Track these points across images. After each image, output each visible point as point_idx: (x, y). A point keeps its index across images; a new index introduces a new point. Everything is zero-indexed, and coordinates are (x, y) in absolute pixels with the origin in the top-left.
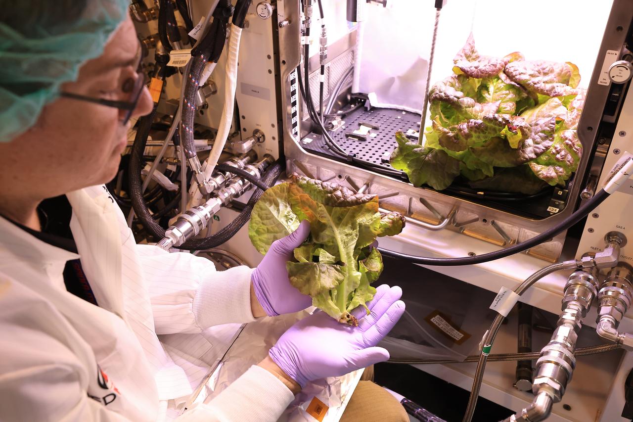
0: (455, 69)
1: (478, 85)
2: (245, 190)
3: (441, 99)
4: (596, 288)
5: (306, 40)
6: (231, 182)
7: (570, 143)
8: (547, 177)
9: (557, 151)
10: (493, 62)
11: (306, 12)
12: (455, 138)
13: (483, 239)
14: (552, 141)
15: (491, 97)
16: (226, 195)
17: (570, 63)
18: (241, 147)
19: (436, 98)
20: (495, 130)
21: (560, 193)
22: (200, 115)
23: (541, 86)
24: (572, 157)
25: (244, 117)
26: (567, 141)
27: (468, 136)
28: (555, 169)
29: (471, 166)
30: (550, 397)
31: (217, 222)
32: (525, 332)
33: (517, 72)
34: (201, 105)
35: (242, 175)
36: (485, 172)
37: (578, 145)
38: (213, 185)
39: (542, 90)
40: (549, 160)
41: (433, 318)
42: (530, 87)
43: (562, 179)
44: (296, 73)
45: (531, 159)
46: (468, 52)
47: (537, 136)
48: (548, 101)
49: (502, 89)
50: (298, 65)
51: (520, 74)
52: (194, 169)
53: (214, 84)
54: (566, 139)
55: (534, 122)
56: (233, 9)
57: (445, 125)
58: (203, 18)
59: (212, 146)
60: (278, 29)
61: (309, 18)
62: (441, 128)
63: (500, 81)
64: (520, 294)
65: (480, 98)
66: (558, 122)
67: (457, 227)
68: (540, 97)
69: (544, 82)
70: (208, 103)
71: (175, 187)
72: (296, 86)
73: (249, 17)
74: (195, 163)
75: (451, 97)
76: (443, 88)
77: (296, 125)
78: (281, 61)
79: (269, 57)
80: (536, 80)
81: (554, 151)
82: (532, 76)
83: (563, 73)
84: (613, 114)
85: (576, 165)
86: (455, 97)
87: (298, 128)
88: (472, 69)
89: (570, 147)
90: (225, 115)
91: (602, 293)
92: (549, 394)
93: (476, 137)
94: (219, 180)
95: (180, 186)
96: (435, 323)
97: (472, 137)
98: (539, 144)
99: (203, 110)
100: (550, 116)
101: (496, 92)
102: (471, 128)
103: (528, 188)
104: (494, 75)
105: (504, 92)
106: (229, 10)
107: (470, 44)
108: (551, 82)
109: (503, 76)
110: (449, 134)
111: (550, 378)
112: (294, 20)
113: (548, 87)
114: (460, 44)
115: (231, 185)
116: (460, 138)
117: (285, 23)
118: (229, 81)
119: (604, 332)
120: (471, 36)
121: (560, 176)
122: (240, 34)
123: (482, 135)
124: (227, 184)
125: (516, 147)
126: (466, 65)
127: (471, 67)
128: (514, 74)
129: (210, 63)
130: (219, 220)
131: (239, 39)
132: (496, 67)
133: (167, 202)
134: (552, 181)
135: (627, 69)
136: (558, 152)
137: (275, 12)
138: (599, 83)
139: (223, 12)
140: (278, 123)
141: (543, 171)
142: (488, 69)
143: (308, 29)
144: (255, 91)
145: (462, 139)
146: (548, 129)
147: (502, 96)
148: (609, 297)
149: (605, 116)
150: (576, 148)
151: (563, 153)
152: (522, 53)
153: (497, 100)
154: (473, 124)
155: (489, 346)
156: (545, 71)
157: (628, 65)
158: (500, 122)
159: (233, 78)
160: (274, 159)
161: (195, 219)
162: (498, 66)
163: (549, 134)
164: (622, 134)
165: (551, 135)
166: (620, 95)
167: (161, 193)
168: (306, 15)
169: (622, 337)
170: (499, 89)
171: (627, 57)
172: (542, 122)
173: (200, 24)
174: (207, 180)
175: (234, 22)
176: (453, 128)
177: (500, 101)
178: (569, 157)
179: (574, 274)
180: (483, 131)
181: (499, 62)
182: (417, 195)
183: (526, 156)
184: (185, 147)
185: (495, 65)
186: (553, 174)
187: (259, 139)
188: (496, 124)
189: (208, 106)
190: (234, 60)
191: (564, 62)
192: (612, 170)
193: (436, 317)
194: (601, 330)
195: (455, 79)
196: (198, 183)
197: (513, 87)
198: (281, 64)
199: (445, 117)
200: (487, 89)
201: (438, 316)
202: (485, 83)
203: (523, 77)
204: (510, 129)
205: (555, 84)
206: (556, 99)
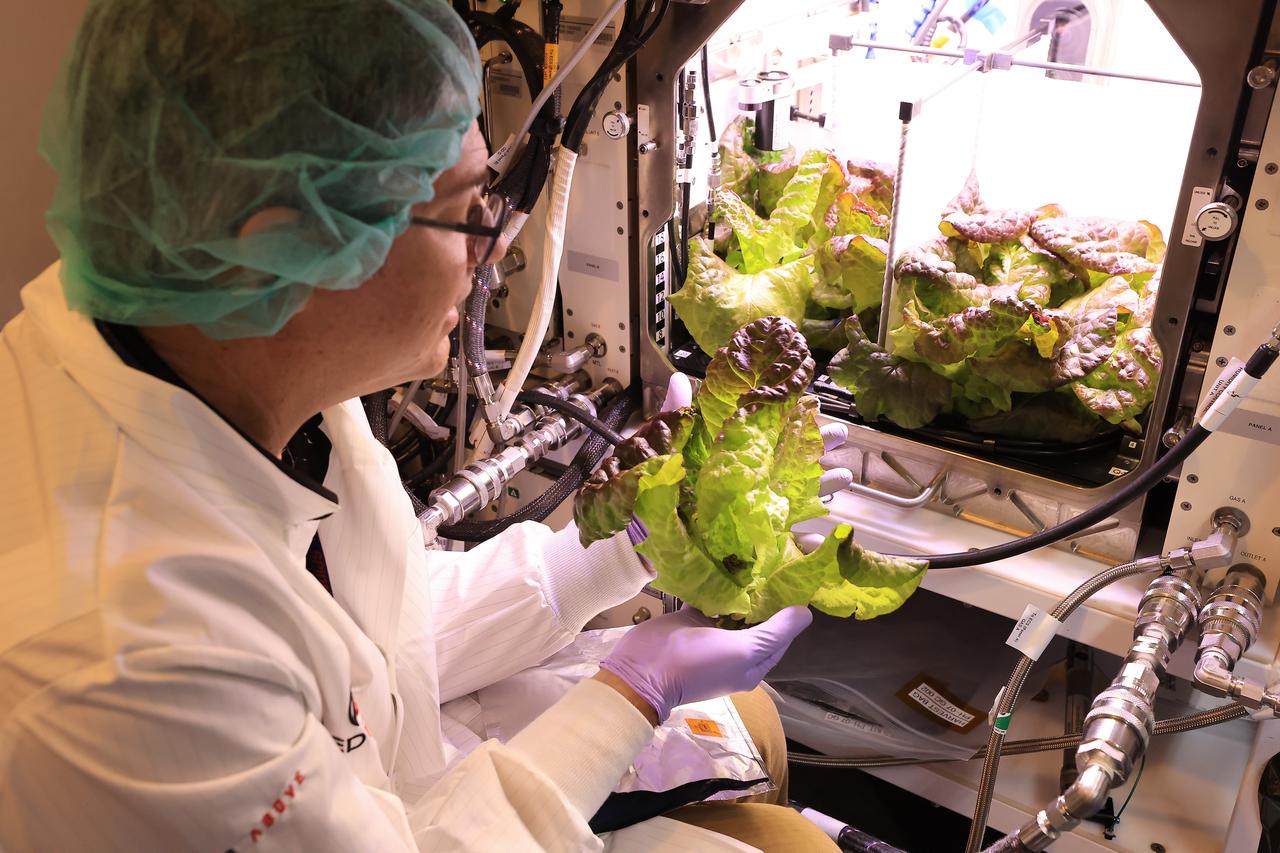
0: (943, 226)
1: (985, 257)
2: (570, 437)
3: (915, 272)
4: (1197, 607)
5: (686, 175)
6: (546, 422)
7: (1142, 349)
8: (1104, 409)
9: (1121, 363)
10: (1010, 216)
11: (688, 128)
12: (941, 339)
13: (996, 526)
14: (1112, 346)
15: (1006, 276)
16: (537, 442)
17: (1146, 222)
18: (565, 363)
19: (907, 271)
20: (1010, 323)
21: (1133, 445)
22: (493, 308)
23: (1093, 256)
24: (1147, 374)
25: (570, 312)
26: (1137, 346)
27: (964, 335)
28: (1117, 394)
29: (972, 392)
30: (1106, 773)
31: (514, 499)
32: (1078, 708)
33: (1052, 234)
34: (498, 287)
35: (566, 410)
36: (997, 404)
37: (1156, 354)
38: (513, 426)
39: (1095, 263)
40: (1108, 379)
41: (915, 690)
42: (1073, 258)
43: (1130, 411)
44: (666, 233)
45: (1076, 378)
46: (969, 203)
47: (1086, 339)
48: (1106, 283)
49: (1026, 262)
50: (669, 218)
51: (1056, 237)
52: (483, 395)
53: (520, 253)
54: (1136, 343)
55: (1080, 317)
56: (563, 123)
57: (923, 317)
58: (512, 136)
59: (513, 361)
60: (637, 157)
61: (692, 139)
62: (918, 322)
63: (1022, 249)
64: (1062, 619)
65: (985, 276)
66: (1120, 317)
67: (950, 507)
68: (1092, 275)
69: (1098, 251)
70: (509, 286)
71: (444, 433)
72: (664, 257)
73: (589, 138)
74: (484, 384)
75: (933, 270)
76: (919, 256)
77: (663, 326)
78: (641, 212)
79: (620, 206)
80: (1083, 246)
81: (1115, 364)
82: (1077, 239)
83: (1134, 238)
84: (1212, 298)
85: (1154, 388)
86: (939, 269)
87: (665, 332)
88: (972, 225)
89: (1142, 357)
90: (541, 303)
91: (1206, 613)
92: (1104, 768)
93: (978, 337)
94: (524, 418)
95: (453, 431)
96: (917, 699)
97: (972, 336)
98: (1089, 352)
99: (500, 300)
100: (1108, 306)
101: (1015, 268)
102: (969, 321)
103: (1071, 431)
104: (1011, 239)
105: (1030, 267)
106: (557, 122)
107: (970, 189)
108: (1110, 250)
109: (1027, 241)
110: (931, 333)
111: (1107, 742)
112: (665, 141)
113: (1105, 257)
114: (954, 189)
115: (545, 427)
116: (951, 339)
117: (650, 146)
118: (551, 241)
119: (1207, 675)
120: (972, 175)
121: (1127, 406)
122: (573, 163)
123: (988, 331)
124: (537, 426)
125: (1049, 355)
126: (961, 219)
127: (971, 223)
128: (1046, 236)
129: (518, 213)
130: (518, 497)
131: (572, 171)
132: (1014, 224)
133: (427, 461)
134: (1112, 415)
135: (1226, 216)
136: (1123, 366)
137: (634, 127)
138: (1184, 242)
139: (548, 125)
140: (631, 321)
141: (1096, 397)
142: (1002, 227)
143: (689, 158)
144: (593, 266)
145: (955, 340)
146: (1106, 326)
147: (1025, 274)
148: (1218, 618)
149: (1199, 300)
150: (1152, 359)
151: (1131, 367)
152: (1063, 205)
153: (1016, 281)
154: (973, 314)
155: (1007, 715)
156: (1101, 234)
157: (1228, 210)
158: (1019, 308)
159: (557, 235)
160: (622, 387)
161: (481, 479)
162: (1019, 223)
163: (1107, 336)
164: (1230, 330)
165: (1110, 338)
166: (1221, 264)
167: (418, 445)
168: (686, 133)
169: (1239, 684)
170: (1019, 263)
171: (1229, 199)
172: (1094, 315)
173: (506, 145)
174: (504, 418)
175: (564, 142)
176: (939, 323)
177: (1022, 282)
178: (1142, 374)
179: (1156, 581)
180: (990, 326)
181: (1020, 216)
182: (877, 447)
183: (1067, 373)
184: (468, 356)
185: (1013, 222)
186: (1115, 403)
187: (595, 350)
188: (1012, 313)
189: (507, 293)
190: (561, 208)
191: (1136, 220)
192: (1212, 390)
193: (919, 688)
194: (1201, 671)
195: (943, 245)
196: (487, 421)
197: (1043, 258)
198: (641, 217)
199: (923, 305)
200: (1000, 263)
201: (924, 685)
202: (996, 251)
203: (1062, 242)
204: (1037, 320)
205: (1117, 255)
206: (1120, 279)
